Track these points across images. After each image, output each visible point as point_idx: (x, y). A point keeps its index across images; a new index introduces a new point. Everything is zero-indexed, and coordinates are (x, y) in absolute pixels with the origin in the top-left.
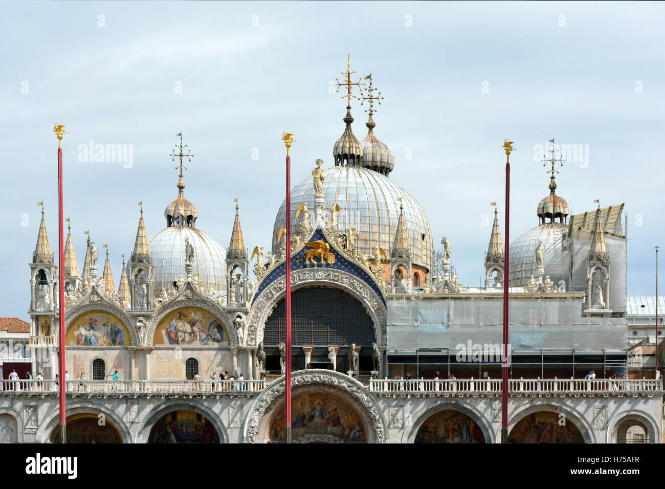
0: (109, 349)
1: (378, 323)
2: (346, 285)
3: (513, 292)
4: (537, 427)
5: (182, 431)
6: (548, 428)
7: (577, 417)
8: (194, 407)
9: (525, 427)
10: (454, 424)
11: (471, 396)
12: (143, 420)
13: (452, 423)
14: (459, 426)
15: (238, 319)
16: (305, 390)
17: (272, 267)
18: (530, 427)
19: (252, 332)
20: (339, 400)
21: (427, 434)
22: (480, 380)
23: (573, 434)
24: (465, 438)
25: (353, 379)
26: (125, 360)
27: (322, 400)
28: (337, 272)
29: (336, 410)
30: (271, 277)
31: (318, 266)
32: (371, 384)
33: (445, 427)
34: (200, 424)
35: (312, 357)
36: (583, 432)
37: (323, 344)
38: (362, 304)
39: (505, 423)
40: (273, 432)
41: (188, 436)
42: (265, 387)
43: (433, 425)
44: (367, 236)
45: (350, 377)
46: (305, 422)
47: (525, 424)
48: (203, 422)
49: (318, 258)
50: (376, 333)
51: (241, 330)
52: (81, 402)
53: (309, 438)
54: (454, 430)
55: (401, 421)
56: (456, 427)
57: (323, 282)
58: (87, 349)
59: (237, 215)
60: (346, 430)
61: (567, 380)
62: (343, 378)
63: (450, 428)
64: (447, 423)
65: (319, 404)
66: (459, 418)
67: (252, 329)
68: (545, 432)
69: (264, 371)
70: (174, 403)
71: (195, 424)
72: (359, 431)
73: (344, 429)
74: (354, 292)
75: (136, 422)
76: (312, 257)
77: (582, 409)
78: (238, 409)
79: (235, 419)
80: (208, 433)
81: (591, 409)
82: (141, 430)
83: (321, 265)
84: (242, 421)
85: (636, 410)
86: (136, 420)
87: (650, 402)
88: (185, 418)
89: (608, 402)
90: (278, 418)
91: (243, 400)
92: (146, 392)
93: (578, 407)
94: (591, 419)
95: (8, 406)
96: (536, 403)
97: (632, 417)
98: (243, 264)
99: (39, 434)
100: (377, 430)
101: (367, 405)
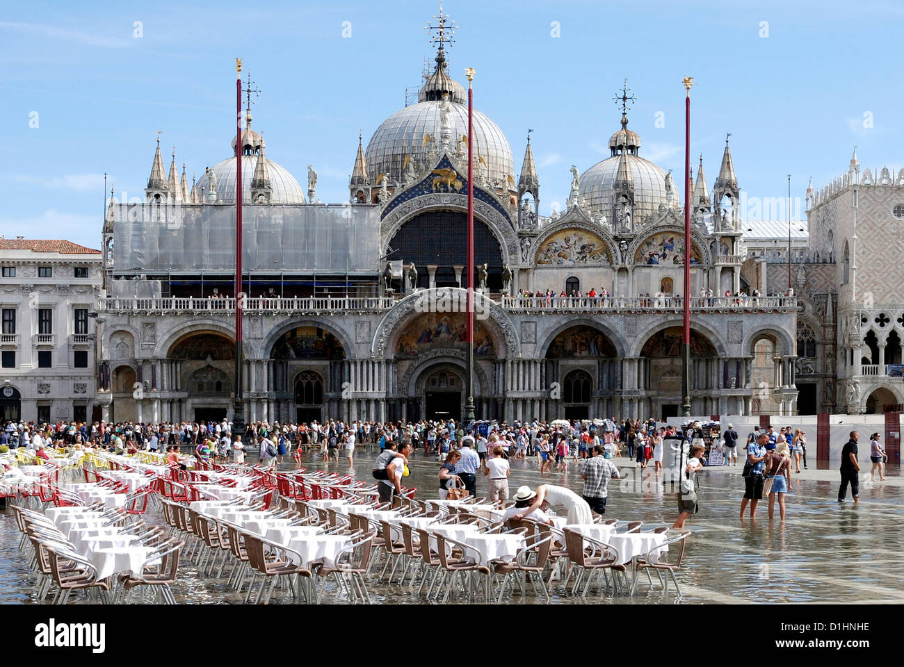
1: (506, 245)
4: (665, 341)
5: (302, 346)
6: (677, 342)
7: (710, 332)
8: (319, 323)
9: (654, 341)
10: (582, 338)
12: (267, 337)
13: (580, 338)
14: (587, 340)
17: (398, 192)
18: (659, 341)
21: (554, 348)
23: (702, 347)
24: (593, 352)
27: (450, 317)
28: (463, 197)
29: (463, 325)
30: (396, 202)
31: (444, 192)
32: (503, 301)
33: (572, 341)
34: (321, 339)
35: (436, 276)
36: (716, 345)
37: (449, 264)
38: (488, 226)
40: (399, 347)
41: (309, 351)
42: (393, 305)
43: (561, 339)
46: (432, 337)
47: (654, 338)
48: (324, 337)
49: (444, 183)
50: (503, 253)
52: (201, 319)
53: (436, 353)
54: (582, 344)
55: (534, 336)
56: (584, 341)
57: (450, 207)
59: (360, 145)
60: (472, 345)
63: (577, 342)
64: (575, 338)
65: (446, 320)
66: (587, 333)
68: (673, 346)
69: (391, 289)
70: (298, 320)
71: (315, 339)
72: (487, 346)
74: (481, 216)
75: (259, 339)
76: (438, 184)
77: (717, 324)
78: (366, 325)
79: (363, 335)
80: (331, 348)
81: (725, 324)
82: (264, 345)
83: (447, 191)
84: (370, 336)
85: (770, 325)
86: (259, 336)
87: (784, 318)
88: (305, 334)
89: (744, 318)
90: (404, 333)
91: (372, 317)
92: (270, 309)
93: (713, 323)
94: (726, 333)
95: (126, 323)
96: (671, 318)
97: (766, 331)
98: (367, 190)
99: (157, 350)
100: (509, 345)
101: (499, 321)
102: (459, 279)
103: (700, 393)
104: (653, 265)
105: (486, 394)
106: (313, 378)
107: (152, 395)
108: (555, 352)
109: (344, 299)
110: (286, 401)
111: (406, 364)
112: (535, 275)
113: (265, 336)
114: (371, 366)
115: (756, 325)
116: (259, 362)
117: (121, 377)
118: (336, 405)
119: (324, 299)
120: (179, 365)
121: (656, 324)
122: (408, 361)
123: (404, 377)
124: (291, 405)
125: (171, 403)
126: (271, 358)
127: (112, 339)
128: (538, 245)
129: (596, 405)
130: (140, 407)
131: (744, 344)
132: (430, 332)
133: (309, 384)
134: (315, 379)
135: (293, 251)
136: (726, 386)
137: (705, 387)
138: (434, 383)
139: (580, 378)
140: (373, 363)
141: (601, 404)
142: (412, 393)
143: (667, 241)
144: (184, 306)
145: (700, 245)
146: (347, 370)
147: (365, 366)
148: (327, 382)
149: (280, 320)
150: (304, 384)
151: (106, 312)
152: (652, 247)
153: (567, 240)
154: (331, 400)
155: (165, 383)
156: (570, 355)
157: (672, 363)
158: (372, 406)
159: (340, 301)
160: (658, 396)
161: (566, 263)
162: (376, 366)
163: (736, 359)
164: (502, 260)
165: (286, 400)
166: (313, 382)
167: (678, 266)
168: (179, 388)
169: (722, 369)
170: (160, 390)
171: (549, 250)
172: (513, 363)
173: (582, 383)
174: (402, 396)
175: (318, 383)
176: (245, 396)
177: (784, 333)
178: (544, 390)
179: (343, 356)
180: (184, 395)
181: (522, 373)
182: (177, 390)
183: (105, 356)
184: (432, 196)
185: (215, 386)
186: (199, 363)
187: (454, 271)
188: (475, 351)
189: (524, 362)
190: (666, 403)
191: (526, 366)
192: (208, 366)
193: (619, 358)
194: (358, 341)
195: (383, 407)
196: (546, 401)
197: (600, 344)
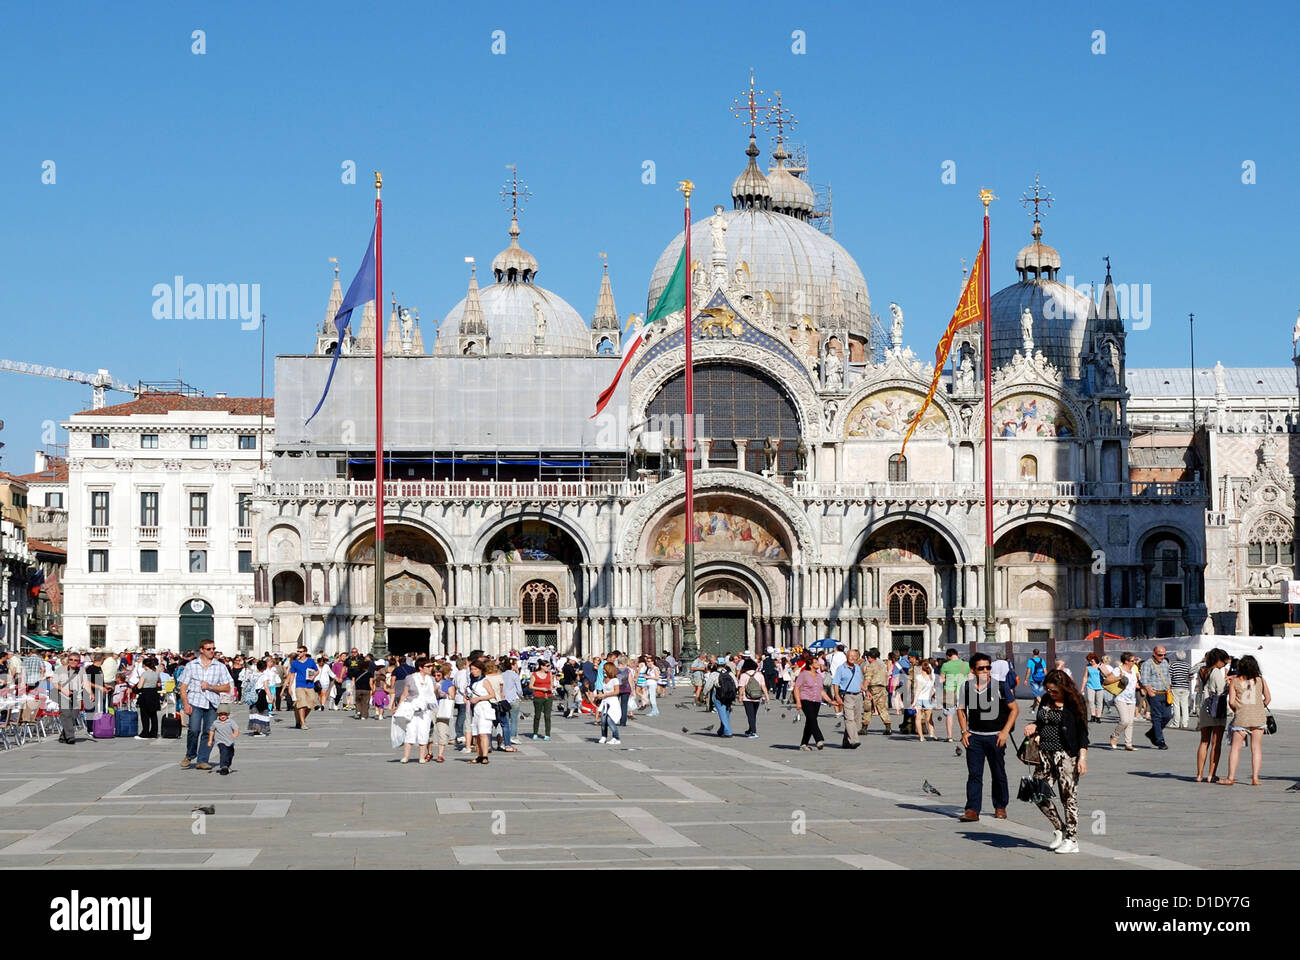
1: (805, 412)
2: (757, 362)
4: (1028, 542)
5: (529, 546)
6: (1045, 543)
7: (1085, 529)
8: (548, 516)
9: (1012, 541)
10: (912, 538)
12: (477, 534)
13: (909, 537)
14: (918, 540)
16: (704, 494)
18: (1019, 542)
20: (751, 508)
21: (873, 550)
24: (927, 556)
25: (770, 480)
27: (726, 508)
28: (745, 345)
29: (746, 520)
30: (654, 352)
31: (718, 338)
32: (796, 487)
33: (898, 542)
34: (555, 538)
35: (710, 452)
37: (728, 436)
38: (779, 385)
39: (990, 539)
40: (658, 548)
41: (538, 553)
42: (646, 491)
43: (882, 539)
45: (765, 477)
46: (703, 535)
47: (1012, 537)
48: (559, 534)
49: (718, 327)
50: (802, 422)
54: (911, 546)
55: (838, 534)
56: (914, 542)
57: (727, 359)
60: (760, 546)
62: (756, 478)
63: (905, 543)
64: (902, 537)
65: (721, 512)
66: (919, 530)
68: (1040, 548)
69: (644, 470)
70: (519, 510)
71: (548, 537)
72: (778, 547)
73: (758, 544)
74: (769, 372)
75: (465, 536)
76: (710, 327)
77: (1093, 519)
79: (604, 533)
80: (564, 548)
81: (1105, 519)
82: (473, 545)
83: (724, 337)
84: (615, 534)
85: (1169, 521)
86: (466, 533)
87: (1189, 510)
88: (534, 530)
89: (1129, 510)
90: (663, 529)
91: (618, 508)
92: (480, 496)
93: (1088, 517)
94: (1106, 531)
95: (290, 514)
96: (1027, 511)
97: (1162, 530)
98: (614, 336)
99: (331, 550)
100: (802, 544)
101: (789, 514)
102: (741, 457)
103: (1079, 614)
104: (1008, 438)
105: (780, 612)
106: (546, 589)
107: (325, 611)
108: (874, 556)
109: (580, 483)
110: (509, 620)
111: (666, 573)
112: (845, 451)
113: (474, 532)
114: (617, 572)
115: (1149, 520)
116: (466, 567)
117: (288, 586)
118: (576, 625)
119: (553, 483)
122: (670, 568)
123: (666, 589)
124: (515, 623)
125: (354, 621)
126: (483, 561)
127: (273, 535)
128: (848, 411)
129: (933, 628)
130: (308, 625)
131: (1131, 546)
132: (700, 530)
133: (540, 596)
134: (549, 591)
135: (512, 419)
136: (1108, 604)
137: (1083, 605)
138: (710, 597)
139: (911, 592)
142: (676, 612)
143: (1027, 405)
144: (366, 492)
145: (1073, 410)
146: (585, 579)
147: (609, 573)
148: (563, 595)
149: (495, 510)
150: (534, 596)
151: (263, 499)
152: (1007, 413)
153: (889, 404)
154: (568, 620)
156: (894, 560)
157: (1038, 570)
159: (575, 486)
161: (888, 434)
162: (624, 572)
163: (1119, 566)
164: (800, 431)
165: (509, 618)
166: (546, 595)
167: (1044, 438)
169: (1101, 582)
170: (335, 604)
171: (863, 417)
172: (810, 571)
173: (914, 598)
174: (660, 613)
175: (552, 596)
176: (449, 613)
177: (1188, 532)
178: (854, 607)
179: (582, 562)
180: (370, 611)
181: (823, 584)
182: (363, 604)
183: (262, 560)
184: (703, 343)
185: (414, 599)
186: (392, 568)
187: (734, 445)
188: (763, 554)
189: (826, 570)
190: (1034, 628)
191: (831, 575)
192: (405, 572)
193: (959, 565)
194: (600, 540)
195: (637, 628)
196: (861, 622)
197: (936, 545)
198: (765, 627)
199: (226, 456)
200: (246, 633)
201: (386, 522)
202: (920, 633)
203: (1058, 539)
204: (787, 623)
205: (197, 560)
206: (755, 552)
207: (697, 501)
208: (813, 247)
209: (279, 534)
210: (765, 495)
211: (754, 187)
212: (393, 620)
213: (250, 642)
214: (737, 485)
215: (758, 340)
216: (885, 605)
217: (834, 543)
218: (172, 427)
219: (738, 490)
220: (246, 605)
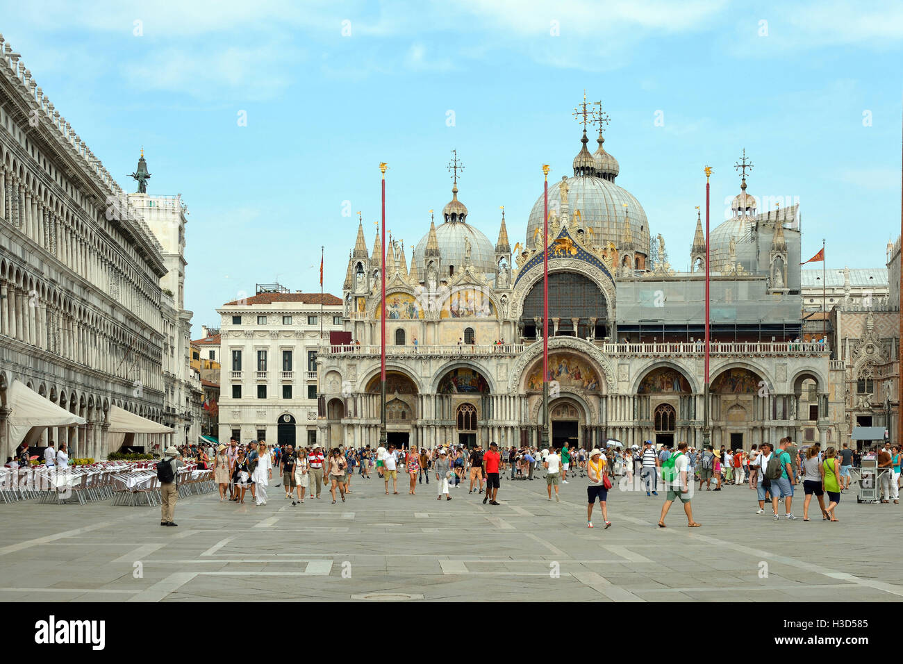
0: (408, 321)
1: (610, 301)
2: (584, 271)
3: (713, 275)
4: (732, 380)
5: (461, 383)
6: (741, 381)
7: (761, 372)
8: (472, 366)
9: (723, 379)
10: (668, 377)
11: (681, 356)
12: (434, 376)
13: (666, 377)
14: (672, 379)
15: (504, 298)
16: (554, 352)
17: (529, 257)
19: (514, 308)
20: (580, 359)
22: (688, 344)
24: (676, 389)
25: (590, 343)
26: (420, 330)
27: (567, 360)
28: (578, 261)
29: (578, 367)
30: (529, 266)
31: (563, 257)
32: (604, 347)
33: (660, 380)
34: (474, 378)
35: (559, 326)
37: (568, 316)
38: (597, 285)
39: (707, 378)
40: (530, 384)
41: (467, 387)
42: (524, 350)
43: (652, 378)
44: (599, 231)
45: (588, 341)
46: (554, 376)
47: (723, 377)
48: (478, 376)
49: (563, 250)
50: (608, 308)
51: (506, 306)
52: (388, 362)
54: (668, 383)
55: (628, 376)
56: (669, 380)
57: (568, 269)
58: (391, 321)
59: (503, 219)
60: (585, 382)
61: (755, 344)
62: (583, 342)
63: (664, 380)
64: (662, 376)
65: (565, 362)
66: (671, 373)
67: (514, 305)
68: (738, 384)
69: (523, 338)
70: (456, 362)
71: (471, 378)
72: (595, 383)
73: (583, 382)
74: (591, 276)
75: (428, 377)
76: (559, 250)
77: (767, 366)
78: (505, 366)
79: (502, 375)
80: (481, 385)
81: (774, 366)
82: (432, 382)
83: (566, 256)
84: (507, 376)
85: (809, 367)
86: (428, 375)
87: (820, 361)
88: (464, 374)
89: (788, 361)
90: (534, 373)
91: (508, 360)
93: (764, 365)
94: (774, 373)
95: (336, 365)
96: (731, 361)
97: (806, 373)
98: (507, 256)
99: (358, 386)
100: (609, 383)
101: (602, 364)
102: (575, 329)
103: (758, 424)
105: (595, 423)
106: (471, 409)
107: (354, 422)
108: (647, 388)
110: (451, 427)
111: (536, 399)
113: (432, 375)
114: (508, 399)
115: (798, 366)
116: (428, 396)
117: (335, 407)
118: (486, 430)
120: (375, 398)
121: (720, 366)
122: (536, 397)
123: (534, 411)
124: (454, 430)
125: (369, 428)
126: (438, 392)
127: (328, 377)
129: (679, 433)
130: (346, 430)
131: (788, 382)
132: (553, 373)
133: (467, 413)
136: (775, 418)
137: (761, 419)
138: (558, 414)
139: (667, 410)
140: (510, 397)
141: (683, 432)
142: (540, 422)
144: (376, 351)
146: (491, 403)
147: (504, 399)
148: (480, 413)
149: (443, 362)
150: (464, 414)
151: (323, 356)
154: (483, 427)
155: (364, 412)
156: (659, 391)
157: (737, 398)
158: (509, 432)
160: (727, 426)
162: (512, 399)
163: (782, 395)
164: (607, 313)
166: (470, 412)
168: (375, 416)
169: (771, 404)
170: (360, 418)
172: (612, 398)
173: (668, 415)
174: (533, 424)
175: (473, 413)
176: (419, 423)
177: (819, 374)
178: (636, 420)
179: (489, 392)
180: (379, 422)
181: (618, 406)
182: (374, 418)
183: (322, 391)
184: (555, 260)
185: (401, 415)
186: (390, 397)
187: (572, 322)
188: (587, 387)
189: (620, 397)
190: (734, 432)
191: (623, 400)
192: (396, 399)
193: (693, 394)
194: (499, 380)
195: (518, 433)
196: (640, 429)
197: (681, 382)
198: (588, 430)
199: (302, 329)
200: (312, 436)
201: (387, 369)
202: (672, 436)
203: (749, 379)
204: (598, 429)
205: (287, 391)
206: (582, 387)
207: (550, 356)
208: (616, 198)
209: (331, 377)
210: (587, 351)
211: (585, 162)
212: (390, 428)
213: (314, 441)
214: (573, 346)
215: (584, 258)
216: (652, 419)
217: (625, 381)
218: (274, 312)
219: (574, 349)
220: (312, 418)
